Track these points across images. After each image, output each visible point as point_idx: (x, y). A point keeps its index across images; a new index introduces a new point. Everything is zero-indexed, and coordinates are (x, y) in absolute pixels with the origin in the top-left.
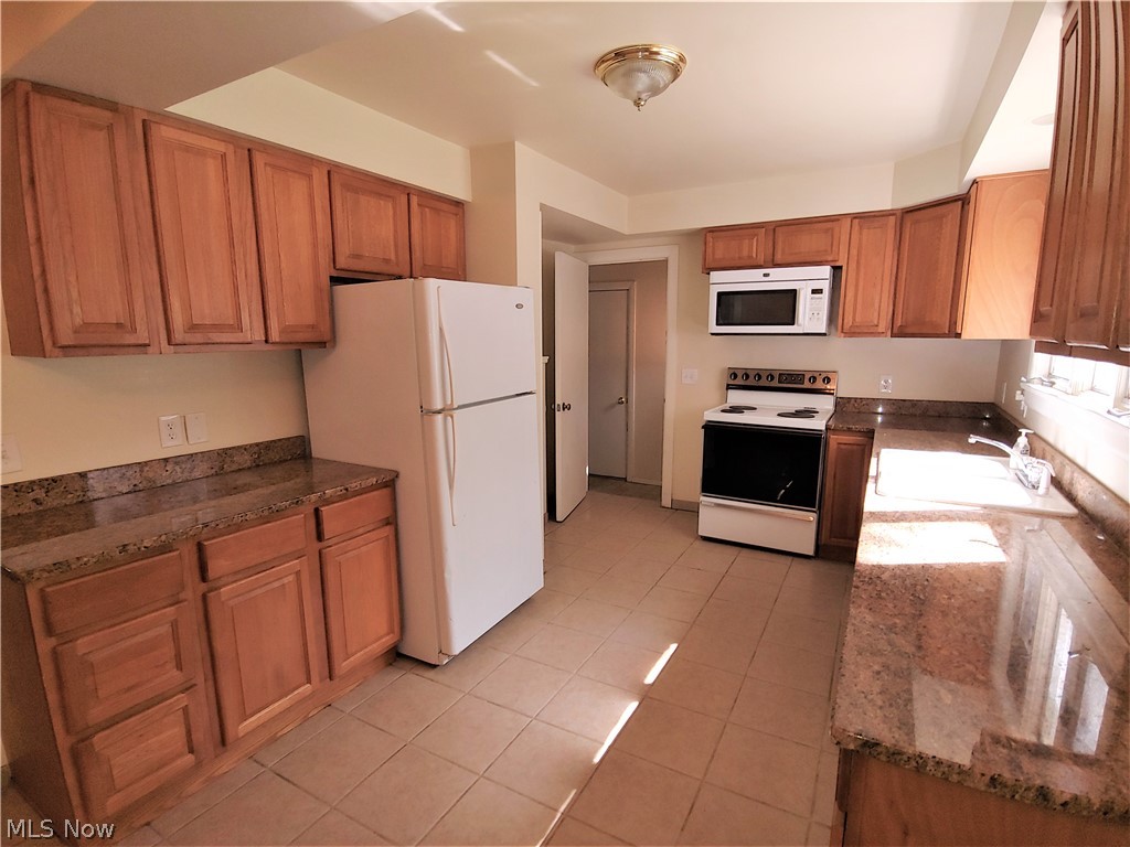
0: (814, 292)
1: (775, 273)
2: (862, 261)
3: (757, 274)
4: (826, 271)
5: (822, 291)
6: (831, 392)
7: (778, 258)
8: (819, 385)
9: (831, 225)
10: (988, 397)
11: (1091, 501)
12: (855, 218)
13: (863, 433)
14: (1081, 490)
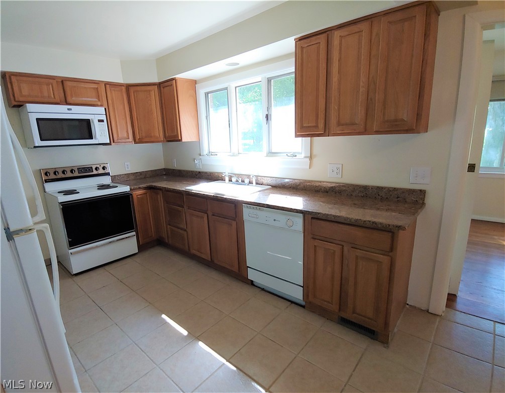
0: (100, 121)
1: (75, 109)
2: (115, 107)
4: (102, 110)
5: (102, 121)
6: (108, 174)
7: (69, 100)
8: (101, 171)
9: (95, 86)
10: (163, 167)
11: (273, 182)
12: (107, 84)
13: (145, 188)
14: (265, 181)
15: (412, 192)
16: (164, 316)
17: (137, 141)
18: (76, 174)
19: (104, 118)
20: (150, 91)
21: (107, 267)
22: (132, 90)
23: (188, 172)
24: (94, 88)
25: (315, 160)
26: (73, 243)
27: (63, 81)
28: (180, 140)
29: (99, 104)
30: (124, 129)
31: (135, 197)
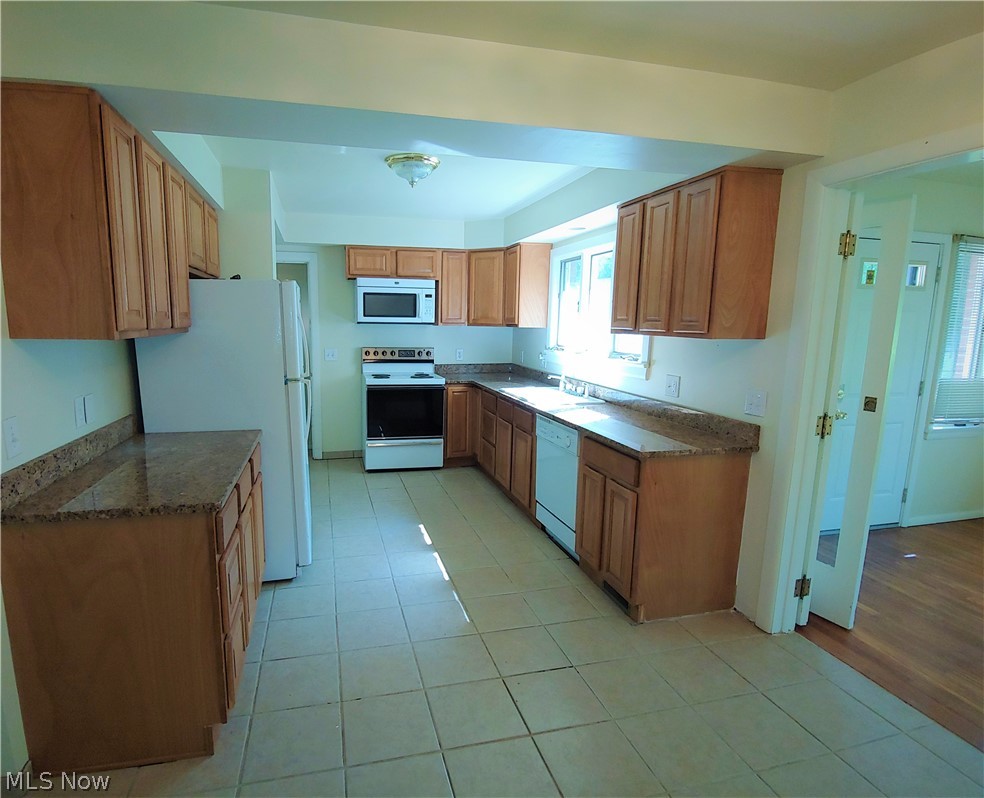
0: (427, 296)
1: (403, 282)
2: (450, 279)
3: (390, 282)
4: (432, 283)
5: (431, 296)
6: (432, 361)
7: (400, 272)
8: (424, 357)
9: (431, 254)
10: (509, 360)
11: (609, 395)
12: (445, 251)
13: (466, 384)
14: (601, 392)
15: (741, 425)
16: (421, 526)
17: (471, 322)
18: (396, 357)
19: (433, 292)
20: (494, 258)
21: (402, 474)
22: (474, 256)
23: (532, 371)
24: (429, 258)
25: (653, 367)
26: (373, 434)
27: (397, 252)
28: (517, 326)
29: (432, 275)
30: (456, 305)
31: (450, 393)
